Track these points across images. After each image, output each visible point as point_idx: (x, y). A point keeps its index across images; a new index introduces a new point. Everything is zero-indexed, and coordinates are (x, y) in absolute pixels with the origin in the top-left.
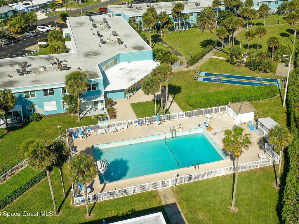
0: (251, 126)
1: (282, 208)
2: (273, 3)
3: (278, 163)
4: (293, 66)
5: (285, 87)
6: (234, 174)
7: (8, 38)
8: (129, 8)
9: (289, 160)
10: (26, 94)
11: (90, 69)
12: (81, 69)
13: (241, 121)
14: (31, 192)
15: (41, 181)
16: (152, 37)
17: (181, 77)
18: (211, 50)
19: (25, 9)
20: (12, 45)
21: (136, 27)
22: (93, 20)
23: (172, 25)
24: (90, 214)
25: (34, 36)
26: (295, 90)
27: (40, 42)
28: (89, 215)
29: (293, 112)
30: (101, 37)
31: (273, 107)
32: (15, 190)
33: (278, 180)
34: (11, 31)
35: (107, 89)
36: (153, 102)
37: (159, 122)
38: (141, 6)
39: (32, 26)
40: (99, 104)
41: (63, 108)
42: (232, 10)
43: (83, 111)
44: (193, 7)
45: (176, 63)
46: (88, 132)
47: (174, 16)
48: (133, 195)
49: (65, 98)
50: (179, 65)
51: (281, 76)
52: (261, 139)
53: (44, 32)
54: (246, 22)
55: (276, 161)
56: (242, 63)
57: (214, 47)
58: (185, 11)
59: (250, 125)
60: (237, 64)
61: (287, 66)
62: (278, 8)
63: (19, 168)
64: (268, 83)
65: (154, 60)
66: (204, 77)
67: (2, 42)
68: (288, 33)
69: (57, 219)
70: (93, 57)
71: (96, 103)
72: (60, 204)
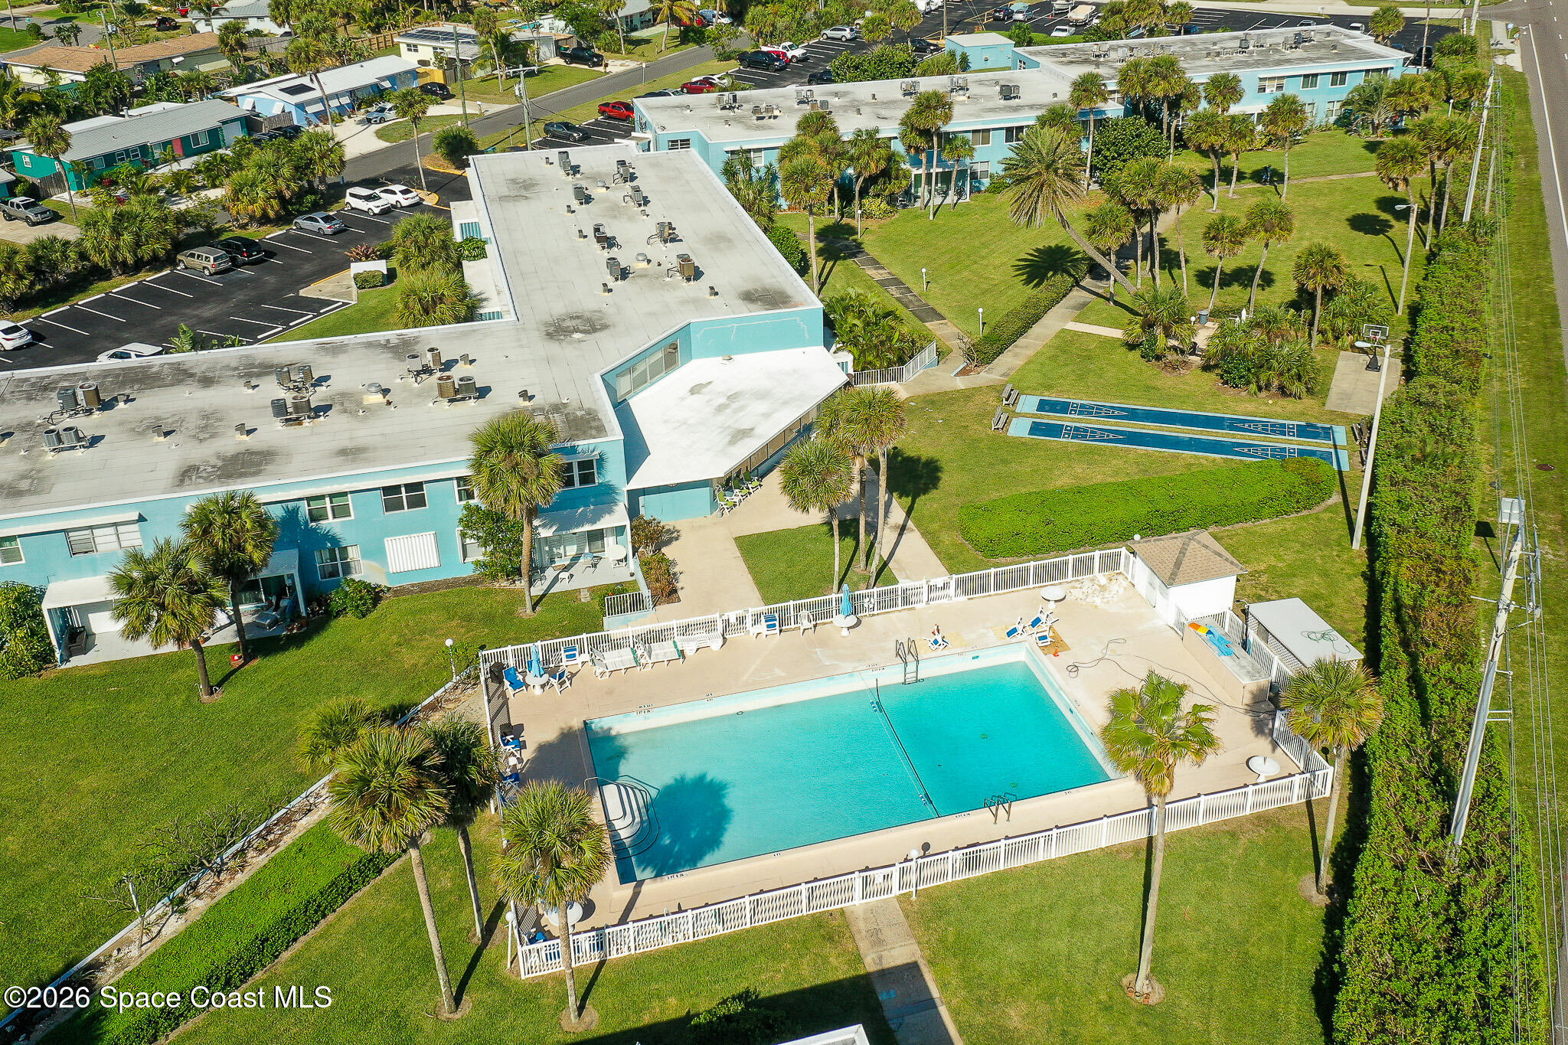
0: (1220, 639)
1: (1337, 994)
2: (1324, 82)
3: (1327, 795)
4: (1400, 366)
5: (1363, 463)
6: (1150, 840)
7: (227, 246)
8: (724, 108)
9: (1370, 791)
10: (315, 505)
11: (569, 396)
12: (531, 398)
13: (1180, 613)
14: (349, 921)
15: (386, 872)
16: (821, 235)
17: (938, 417)
18: (1064, 296)
19: (293, 109)
20: (247, 272)
21: (755, 199)
22: (575, 170)
23: (904, 183)
24: (581, 1009)
25: (335, 233)
26: (1403, 481)
27: (360, 260)
28: (580, 1015)
29: (1392, 580)
30: (610, 246)
31: (1311, 551)
32: (284, 915)
33: (1322, 867)
34: (238, 213)
35: (638, 482)
36: (826, 528)
37: (852, 620)
38: (773, 102)
39: (322, 188)
40: (609, 541)
41: (465, 556)
42: (1152, 117)
43: (543, 569)
44: (990, 104)
45: (918, 358)
46: (564, 663)
47: (910, 147)
48: (748, 931)
49: (472, 520)
50: (931, 365)
51: (1348, 411)
52: (1261, 690)
53: (375, 214)
54: (1210, 167)
55: (1319, 784)
56: (1190, 354)
57: (1077, 283)
58: (960, 122)
59: (1218, 631)
60: (1171, 357)
61: (1373, 366)
62: (1345, 104)
63: (297, 817)
64: (1294, 443)
65: (827, 345)
66: (1033, 416)
67: (205, 263)
68: (1384, 216)
69: (451, 1030)
70: (580, 341)
71: (597, 536)
72: (464, 969)
